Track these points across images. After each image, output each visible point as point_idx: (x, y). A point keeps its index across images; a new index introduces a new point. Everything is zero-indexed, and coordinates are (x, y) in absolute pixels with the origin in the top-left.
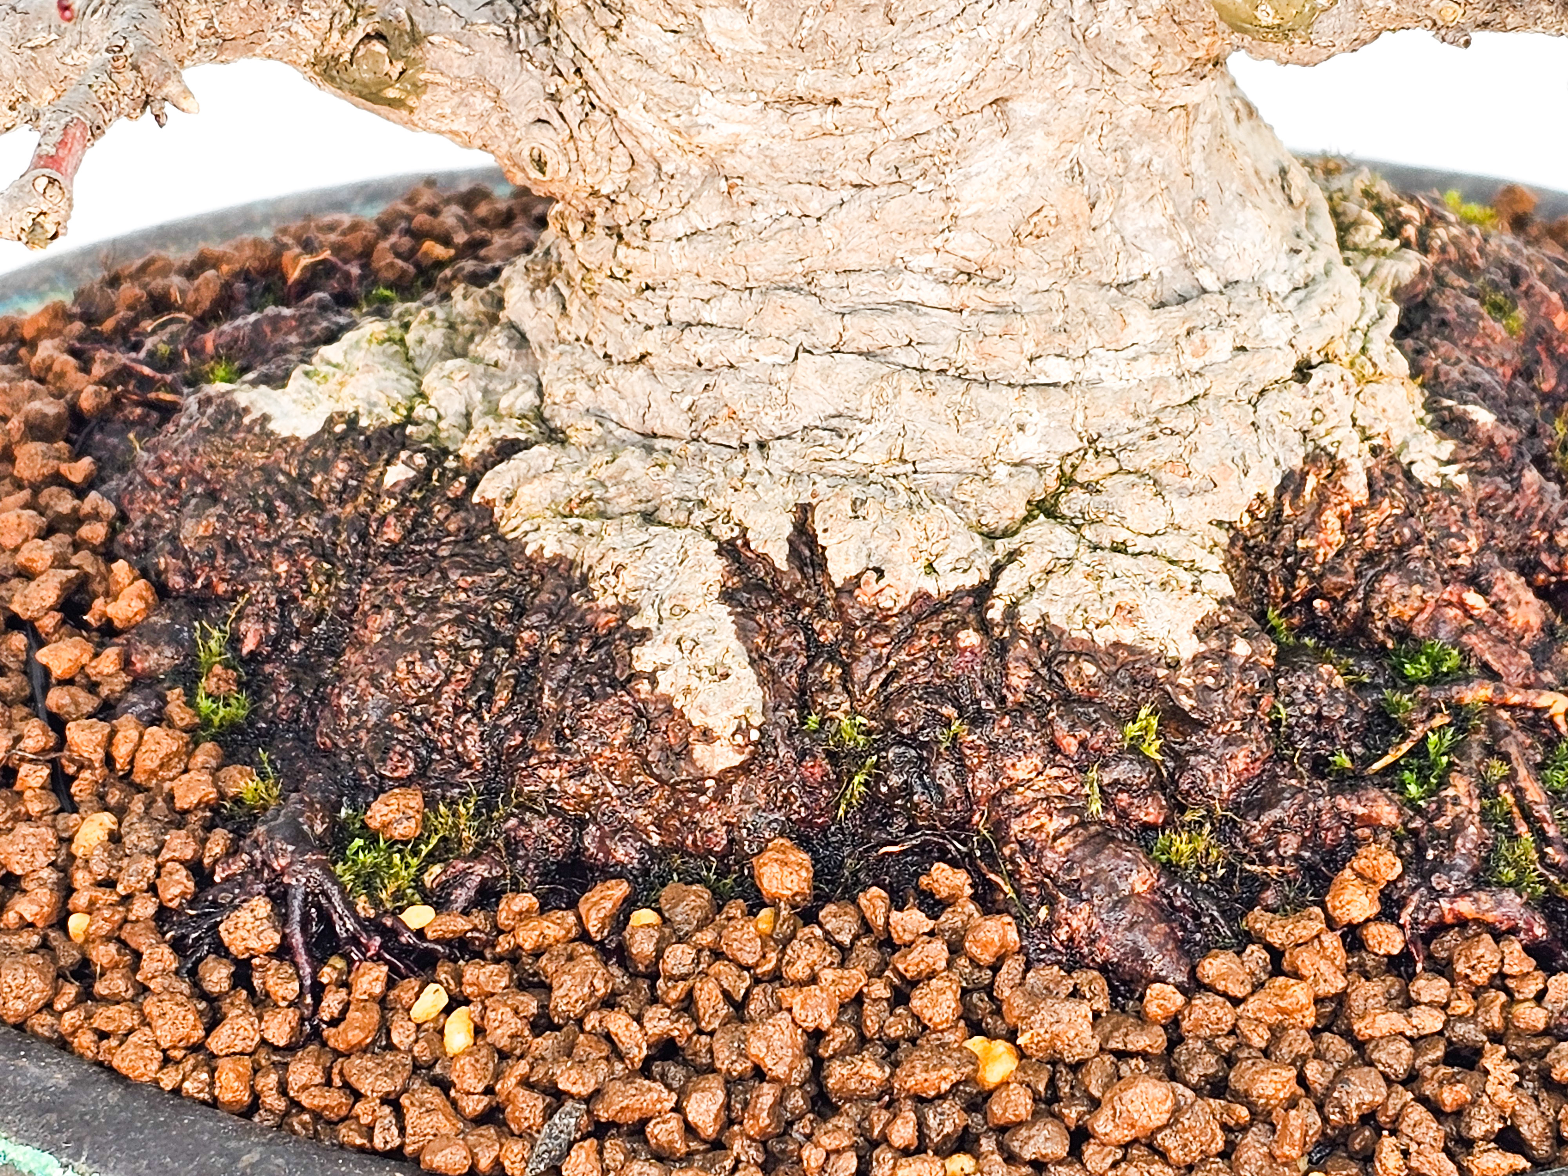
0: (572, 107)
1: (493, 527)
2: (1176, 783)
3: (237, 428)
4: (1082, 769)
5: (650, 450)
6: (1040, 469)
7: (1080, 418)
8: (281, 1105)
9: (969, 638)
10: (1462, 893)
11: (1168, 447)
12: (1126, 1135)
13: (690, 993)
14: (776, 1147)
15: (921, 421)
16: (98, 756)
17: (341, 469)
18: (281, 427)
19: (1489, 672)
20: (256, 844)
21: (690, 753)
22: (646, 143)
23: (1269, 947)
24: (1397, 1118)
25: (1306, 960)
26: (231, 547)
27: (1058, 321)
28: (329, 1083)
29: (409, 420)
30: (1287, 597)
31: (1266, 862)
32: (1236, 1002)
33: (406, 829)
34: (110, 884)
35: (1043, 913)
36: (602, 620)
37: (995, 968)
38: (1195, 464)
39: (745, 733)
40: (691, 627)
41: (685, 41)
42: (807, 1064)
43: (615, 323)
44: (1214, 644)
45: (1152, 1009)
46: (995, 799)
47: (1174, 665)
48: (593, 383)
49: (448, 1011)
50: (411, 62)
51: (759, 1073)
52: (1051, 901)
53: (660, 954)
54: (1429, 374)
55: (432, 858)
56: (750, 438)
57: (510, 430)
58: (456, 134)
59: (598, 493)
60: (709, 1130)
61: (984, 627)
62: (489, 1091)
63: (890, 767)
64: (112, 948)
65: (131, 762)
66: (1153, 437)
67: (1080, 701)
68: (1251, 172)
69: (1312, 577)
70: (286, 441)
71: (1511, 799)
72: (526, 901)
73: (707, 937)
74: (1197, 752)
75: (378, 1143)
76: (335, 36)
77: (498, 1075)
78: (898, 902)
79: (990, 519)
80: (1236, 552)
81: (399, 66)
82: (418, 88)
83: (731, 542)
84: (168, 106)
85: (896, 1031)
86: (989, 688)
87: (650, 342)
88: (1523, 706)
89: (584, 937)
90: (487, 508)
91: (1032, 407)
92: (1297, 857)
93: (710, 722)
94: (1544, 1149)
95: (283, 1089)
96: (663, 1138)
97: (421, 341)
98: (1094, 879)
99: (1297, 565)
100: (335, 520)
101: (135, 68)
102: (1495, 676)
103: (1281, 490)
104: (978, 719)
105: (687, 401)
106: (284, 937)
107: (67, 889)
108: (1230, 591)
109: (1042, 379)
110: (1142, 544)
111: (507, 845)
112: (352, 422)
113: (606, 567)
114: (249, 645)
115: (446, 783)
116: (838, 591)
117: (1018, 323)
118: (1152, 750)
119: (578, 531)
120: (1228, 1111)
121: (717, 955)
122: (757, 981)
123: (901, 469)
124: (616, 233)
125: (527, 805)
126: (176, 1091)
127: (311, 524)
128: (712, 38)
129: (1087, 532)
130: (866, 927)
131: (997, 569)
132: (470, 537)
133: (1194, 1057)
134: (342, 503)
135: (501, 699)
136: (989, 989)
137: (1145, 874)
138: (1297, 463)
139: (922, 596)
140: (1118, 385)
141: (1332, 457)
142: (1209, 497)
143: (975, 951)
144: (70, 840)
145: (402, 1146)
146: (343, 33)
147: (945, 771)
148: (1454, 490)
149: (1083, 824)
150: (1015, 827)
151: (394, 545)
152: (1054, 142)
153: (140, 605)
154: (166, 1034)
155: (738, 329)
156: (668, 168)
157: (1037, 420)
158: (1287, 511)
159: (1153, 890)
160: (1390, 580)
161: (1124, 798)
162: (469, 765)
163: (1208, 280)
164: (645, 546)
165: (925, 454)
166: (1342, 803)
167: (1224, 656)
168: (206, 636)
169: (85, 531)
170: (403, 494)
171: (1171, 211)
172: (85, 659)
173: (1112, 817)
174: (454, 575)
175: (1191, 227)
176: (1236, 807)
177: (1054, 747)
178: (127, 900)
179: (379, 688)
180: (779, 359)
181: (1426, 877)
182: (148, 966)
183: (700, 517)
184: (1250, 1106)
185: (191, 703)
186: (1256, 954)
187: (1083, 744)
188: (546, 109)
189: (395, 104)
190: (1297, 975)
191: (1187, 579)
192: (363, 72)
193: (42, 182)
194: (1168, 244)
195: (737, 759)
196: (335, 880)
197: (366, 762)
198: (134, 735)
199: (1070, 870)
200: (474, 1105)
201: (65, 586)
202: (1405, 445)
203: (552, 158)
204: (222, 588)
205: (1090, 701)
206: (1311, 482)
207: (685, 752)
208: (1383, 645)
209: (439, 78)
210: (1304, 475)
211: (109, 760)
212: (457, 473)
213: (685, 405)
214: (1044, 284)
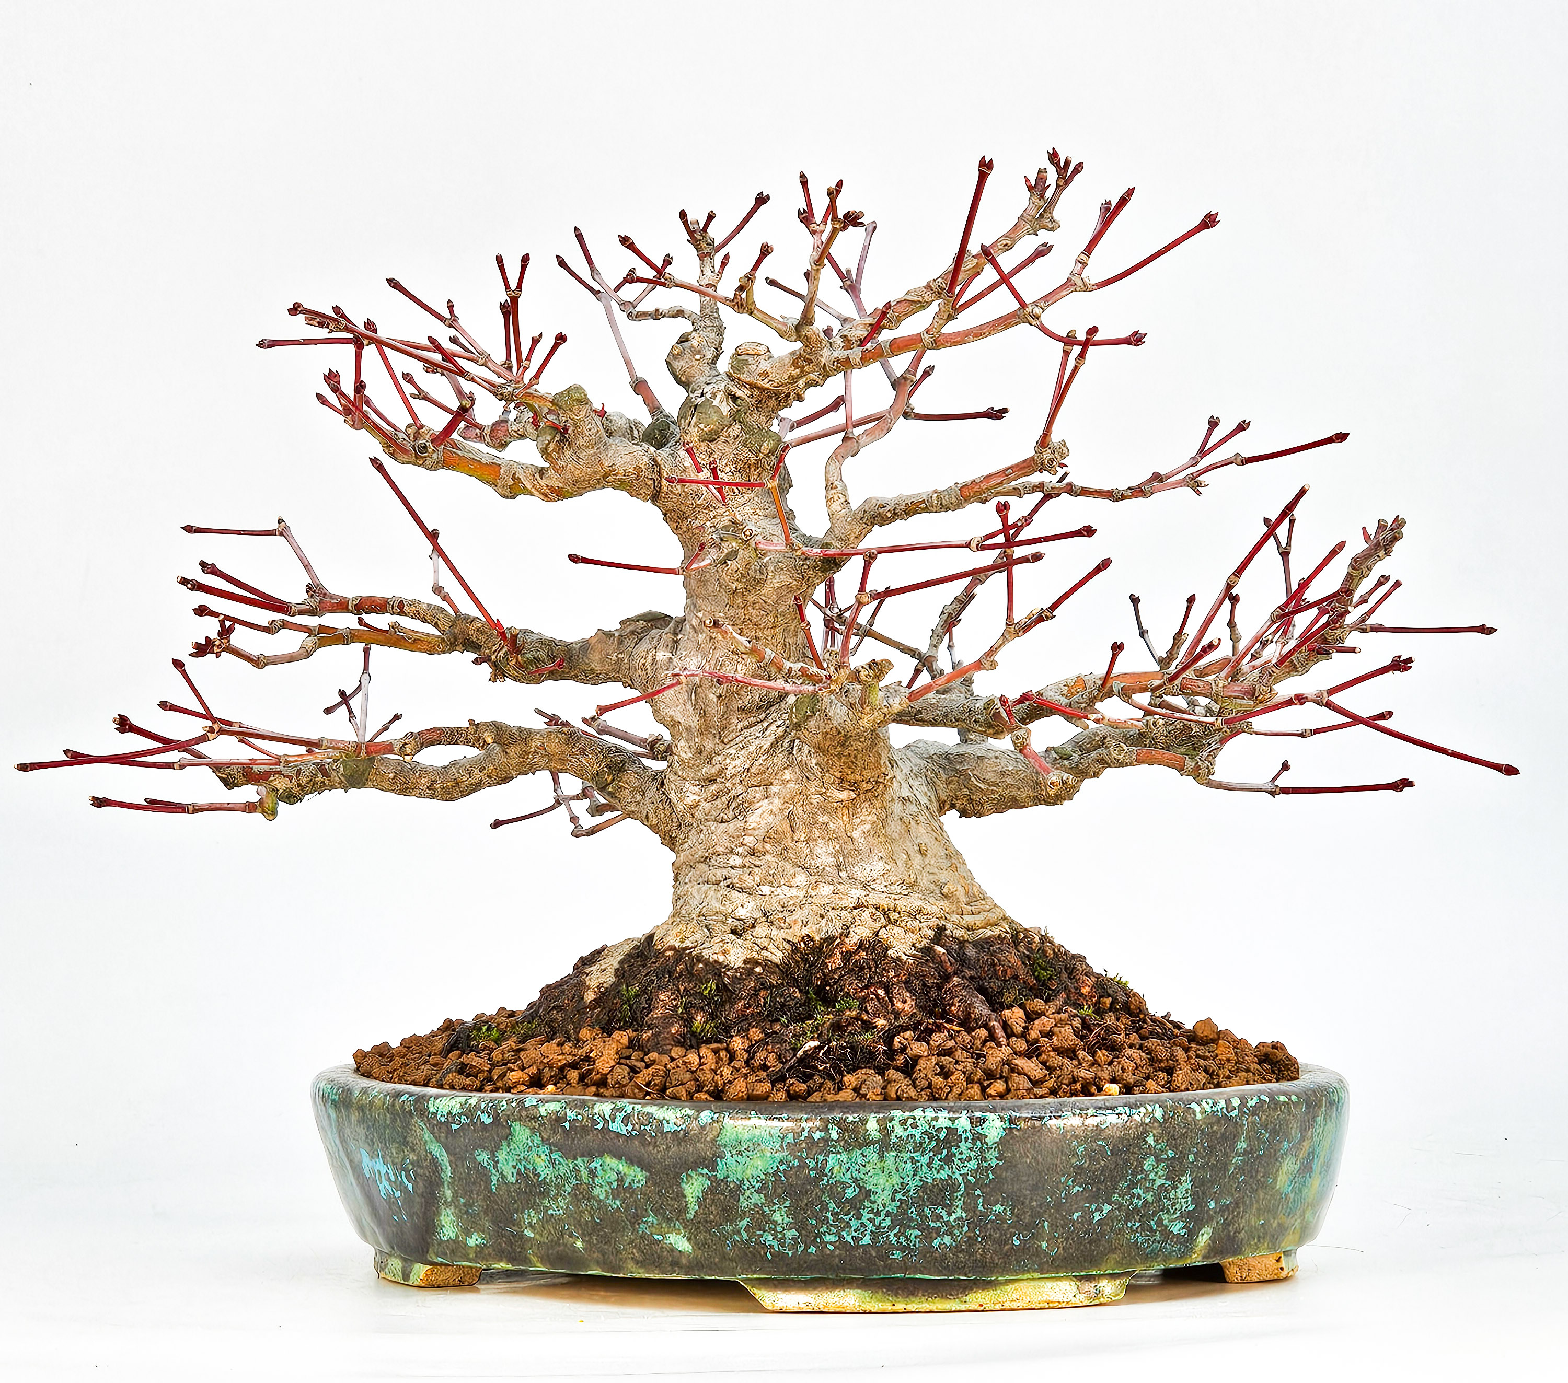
6: (745, 922)
7: (763, 905)
15: (713, 901)
27: (772, 872)
38: (788, 919)
69: (824, 974)
80: (796, 958)
91: (750, 900)
103: (824, 940)
117: (756, 870)
157: (750, 904)
158: (825, 949)
163: (844, 875)
175: (846, 857)
187: (685, 988)
202: (895, 946)
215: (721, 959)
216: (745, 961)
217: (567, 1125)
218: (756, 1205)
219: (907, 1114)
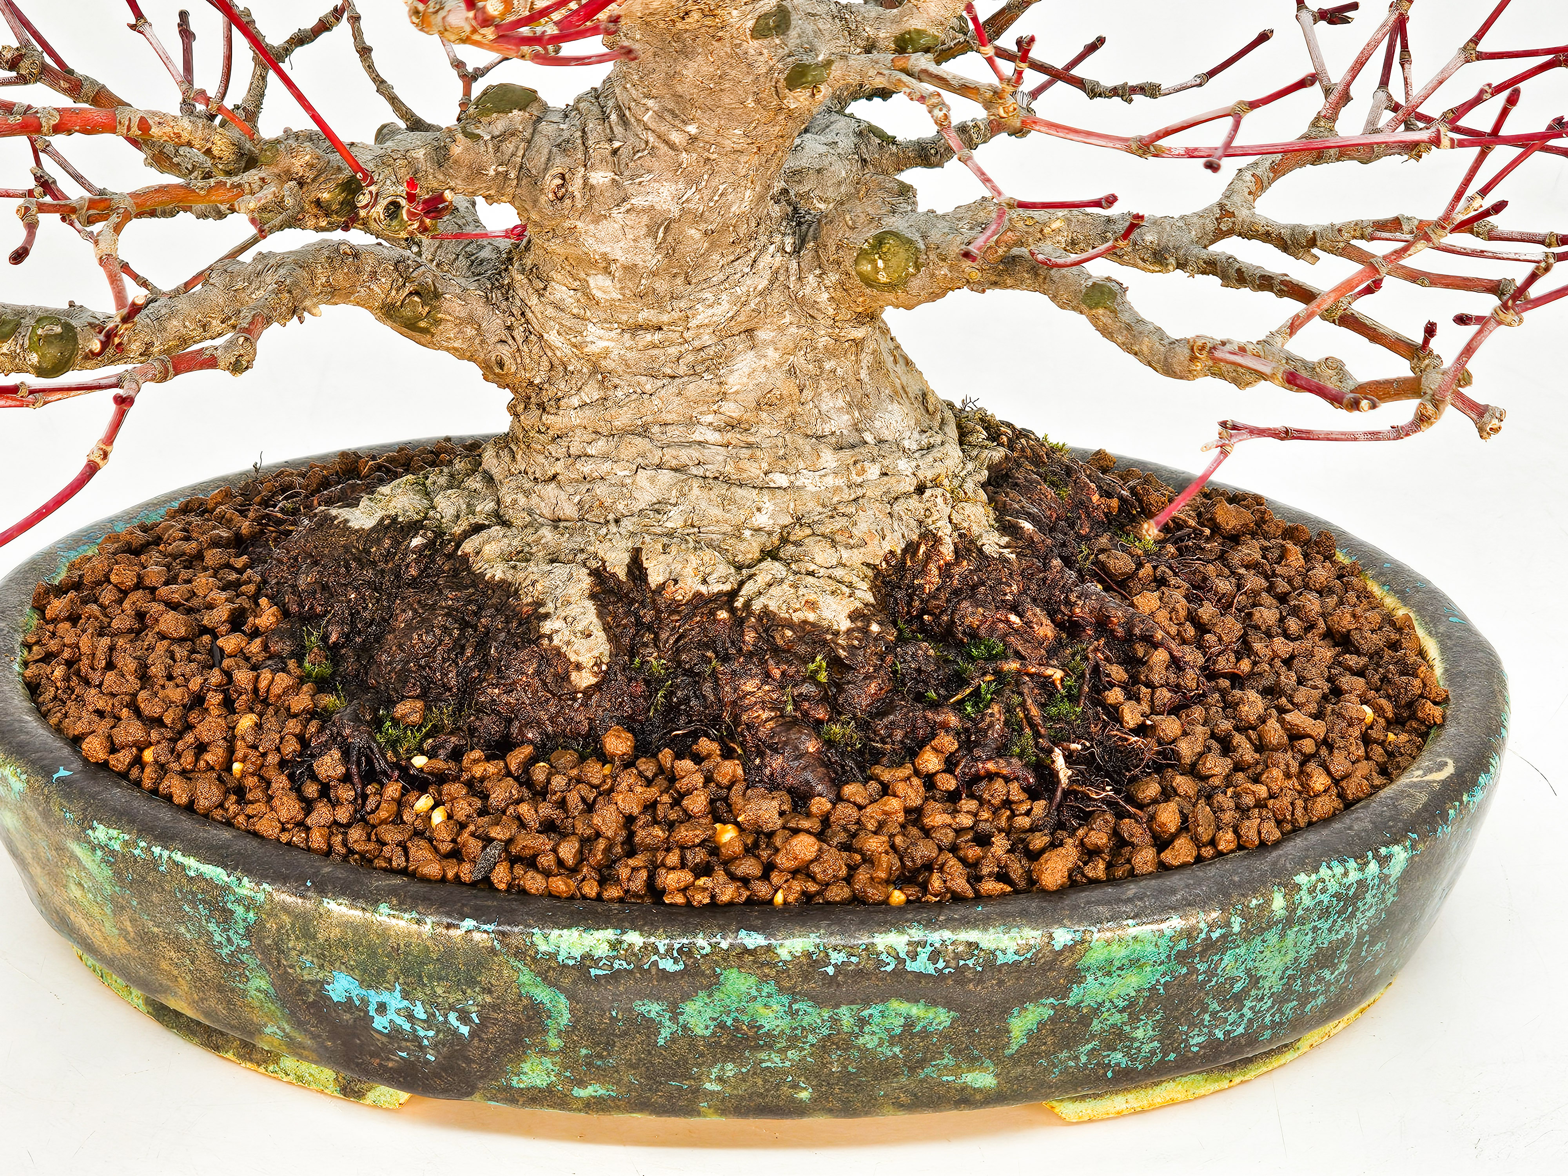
0: (519, 333)
1: (468, 568)
2: (836, 699)
3: (330, 527)
4: (783, 687)
5: (556, 528)
6: (770, 534)
7: (792, 505)
8: (343, 851)
9: (723, 615)
10: (990, 759)
11: (840, 523)
12: (792, 864)
13: (564, 798)
14: (606, 872)
15: (704, 505)
16: (250, 687)
17: (387, 542)
18: (355, 524)
19: (1018, 655)
20: (334, 724)
21: (569, 677)
22: (558, 354)
23: (881, 783)
24: (943, 865)
25: (900, 788)
26: (325, 587)
27: (781, 453)
28: (369, 840)
29: (425, 518)
30: (908, 612)
31: (885, 743)
32: (860, 808)
33: (415, 718)
34: (255, 747)
35: (757, 761)
36: (525, 609)
37: (729, 788)
38: (855, 531)
39: (599, 666)
40: (573, 610)
41: (579, 294)
42: (624, 833)
43: (540, 459)
44: (859, 624)
45: (814, 809)
46: (734, 703)
47: (836, 634)
48: (527, 494)
49: (433, 808)
50: (433, 308)
51: (598, 835)
52: (761, 754)
53: (548, 781)
54: (1000, 505)
55: (427, 736)
56: (611, 517)
57: (479, 519)
58: (456, 349)
59: (527, 549)
60: (570, 862)
61: (732, 610)
62: (454, 841)
63: (678, 687)
64: (256, 779)
65: (268, 691)
66: (832, 517)
67: (784, 651)
68: (899, 387)
69: (922, 601)
70: (357, 531)
71: (1021, 715)
72: (477, 754)
73: (574, 772)
74: (849, 682)
75: (394, 864)
76: (394, 292)
77: (458, 834)
78: (679, 756)
79: (740, 558)
80: (878, 583)
81: (427, 309)
82: (438, 322)
83: (597, 569)
84: (306, 314)
85: (673, 816)
86: (733, 643)
87: (559, 467)
88: (1039, 675)
89: (509, 774)
90: (466, 556)
91: (766, 498)
92: (902, 742)
93: (580, 659)
94: (1022, 884)
95: (345, 843)
96: (546, 864)
97: (434, 483)
98: (786, 743)
99: (914, 593)
100: (383, 571)
101: (290, 292)
102: (1022, 658)
103: (905, 551)
104: (725, 659)
105: (577, 499)
106: (347, 769)
107: (231, 751)
108: (872, 600)
109: (772, 485)
110: (822, 572)
111: (469, 728)
112: (394, 519)
113: (528, 582)
114: (333, 638)
115: (438, 698)
116: (653, 592)
117: (758, 453)
118: (823, 677)
119: (514, 567)
120: (850, 857)
121: (579, 781)
122: (600, 794)
123: (692, 530)
124: (542, 407)
125: (480, 710)
126: (289, 843)
127: (369, 573)
128: (594, 292)
129: (793, 566)
130: (661, 770)
131: (741, 584)
132: (455, 573)
133: (835, 834)
134: (386, 562)
135: (469, 652)
136: (726, 799)
137: (814, 742)
138: (915, 537)
139: (698, 595)
140: (814, 489)
141: (934, 535)
142: (862, 550)
143: (719, 779)
144: (234, 728)
145: (406, 867)
146: (398, 290)
147: (707, 688)
148: (1007, 560)
149: (782, 716)
150: (744, 717)
151: (414, 579)
152: (780, 353)
153: (272, 619)
154: (284, 815)
155: (605, 457)
156: (571, 368)
157: (768, 506)
158: (909, 563)
159: (819, 751)
160: (965, 604)
161: (806, 705)
162: (450, 690)
163: (869, 437)
164: (550, 572)
165: (705, 522)
166: (930, 715)
167: (865, 631)
168: (310, 634)
169: (243, 588)
170: (419, 551)
171: (848, 398)
172: (243, 644)
173: (798, 714)
174: (446, 592)
175: (860, 409)
176: (871, 715)
177: (768, 675)
178: (264, 755)
179: (403, 651)
180: (627, 473)
181: (970, 751)
182: (274, 785)
183: (581, 557)
184: (863, 855)
185: (300, 664)
186: (873, 785)
187: (783, 673)
188: (504, 334)
189: (424, 331)
190: (895, 795)
191: (847, 591)
192: (407, 312)
193: (241, 340)
194: (846, 417)
195: (593, 680)
196: (375, 741)
197: (394, 689)
198: (269, 676)
199: (772, 737)
200: (445, 847)
201: (232, 612)
202: (981, 536)
203: (508, 361)
204: (319, 609)
205: (788, 651)
206: (923, 549)
207: (566, 678)
208: (961, 641)
209: (448, 317)
210: (918, 545)
211: (256, 690)
212: (450, 541)
213: (576, 500)
214: (774, 432)
215: (811, 617)
216: (850, 617)
217: (830, 970)
218: (1113, 1026)
219: (1314, 877)
